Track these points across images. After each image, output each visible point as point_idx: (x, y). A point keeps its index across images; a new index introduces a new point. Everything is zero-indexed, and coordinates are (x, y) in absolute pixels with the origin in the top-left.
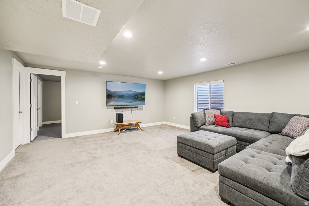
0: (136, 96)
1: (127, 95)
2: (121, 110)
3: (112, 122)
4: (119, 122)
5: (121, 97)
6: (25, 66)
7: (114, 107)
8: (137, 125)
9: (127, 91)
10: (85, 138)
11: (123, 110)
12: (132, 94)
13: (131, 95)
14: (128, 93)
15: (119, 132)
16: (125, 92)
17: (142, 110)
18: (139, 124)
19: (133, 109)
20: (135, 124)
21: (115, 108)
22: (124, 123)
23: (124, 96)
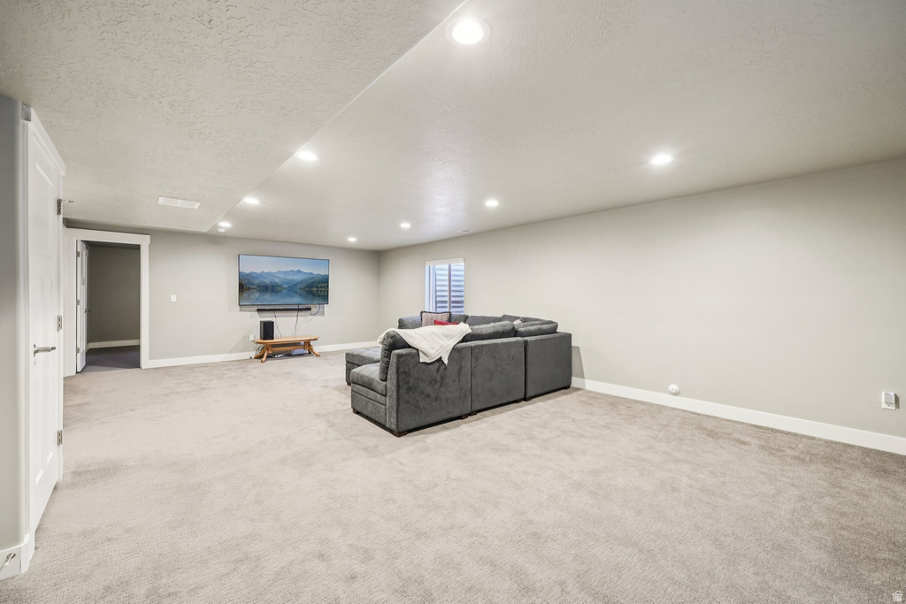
0: (312, 286)
1: (284, 283)
2: (272, 314)
3: (251, 338)
4: (264, 339)
5: (269, 288)
6: (67, 227)
7: (256, 308)
8: (307, 344)
9: (286, 272)
10: (191, 368)
11: (277, 314)
12: (301, 282)
13: (298, 283)
14: (289, 278)
15: (264, 359)
16: (282, 276)
17: (323, 314)
18: (312, 343)
19: (300, 313)
20: (303, 343)
21: (258, 310)
22: (276, 340)
23: (278, 286)
